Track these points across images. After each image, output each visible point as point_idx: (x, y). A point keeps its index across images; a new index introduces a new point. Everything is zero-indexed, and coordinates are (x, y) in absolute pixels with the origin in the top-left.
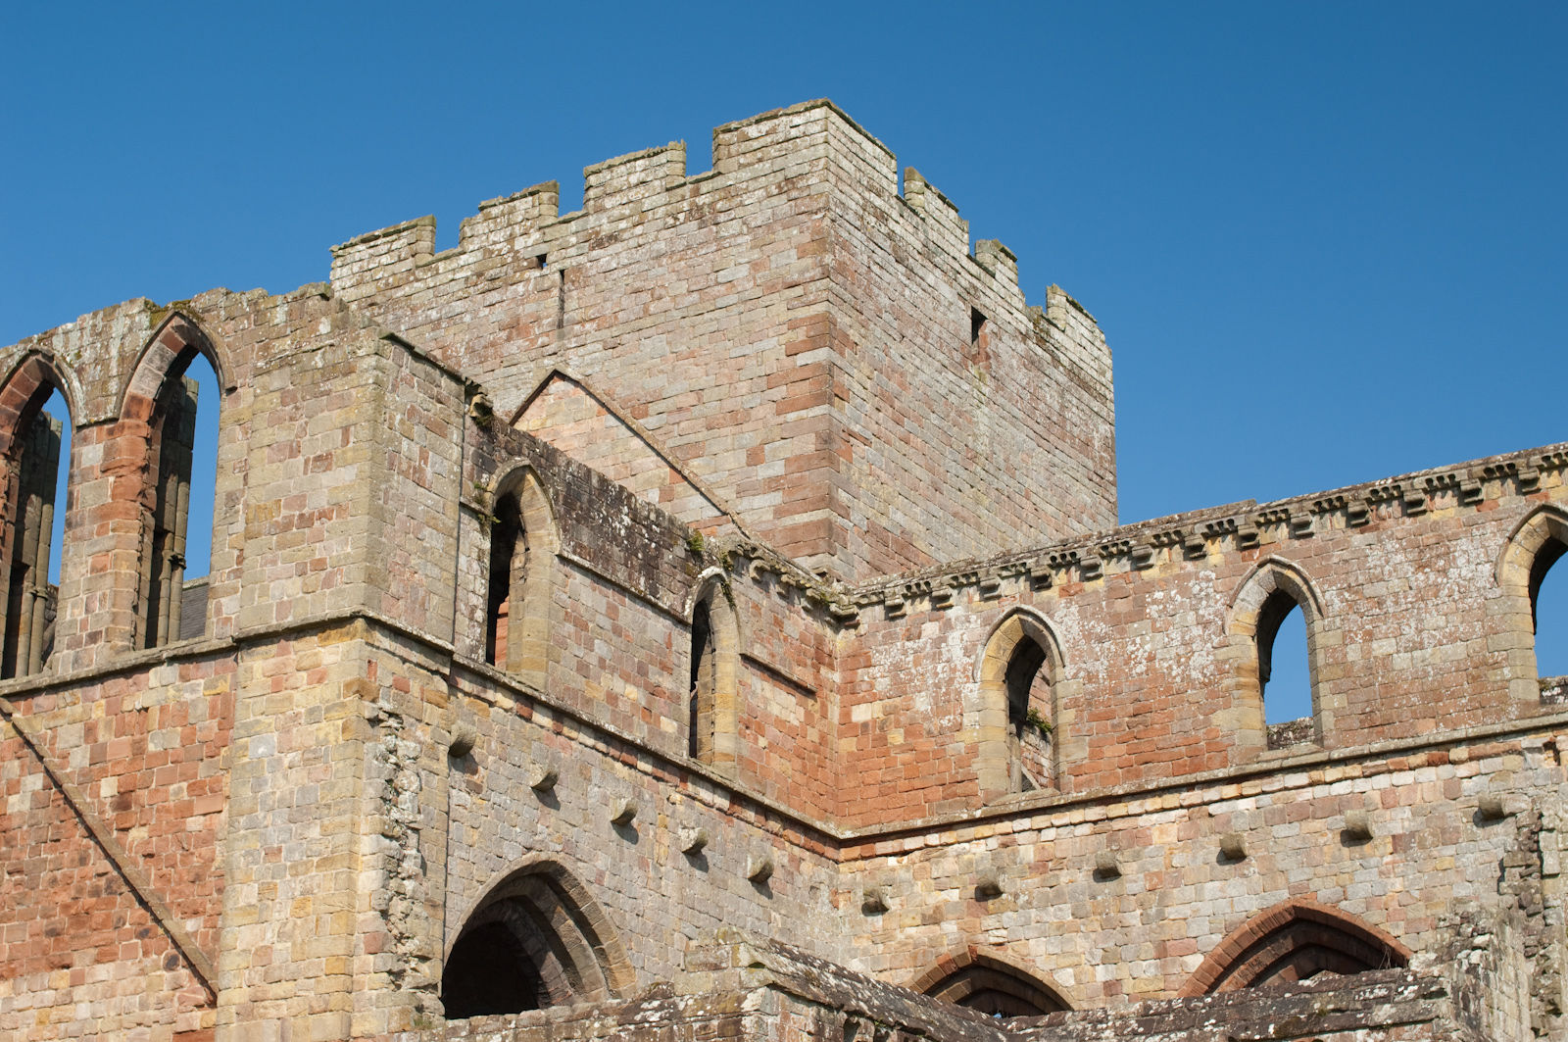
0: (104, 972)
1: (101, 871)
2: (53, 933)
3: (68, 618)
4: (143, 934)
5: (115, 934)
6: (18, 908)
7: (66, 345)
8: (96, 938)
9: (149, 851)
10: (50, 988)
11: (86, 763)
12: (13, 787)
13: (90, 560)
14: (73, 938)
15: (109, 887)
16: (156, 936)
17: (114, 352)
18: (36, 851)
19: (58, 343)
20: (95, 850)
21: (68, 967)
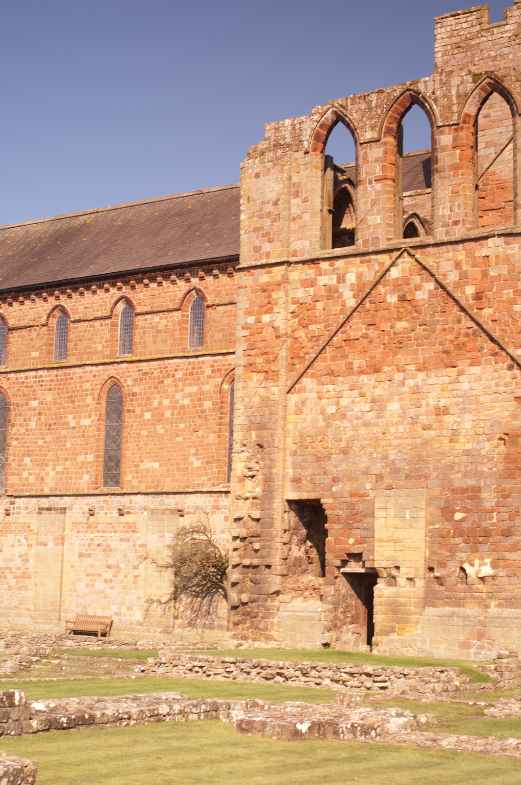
0: (475, 370)
1: (469, 326)
2: (446, 352)
3: (441, 213)
4: (495, 354)
5: (480, 354)
6: (426, 341)
7: (426, 87)
8: (469, 355)
9: (494, 319)
10: (446, 376)
11: (457, 278)
12: (418, 288)
13: (450, 188)
14: (457, 355)
15: (474, 334)
16: (501, 355)
17: (454, 92)
18: (432, 316)
19: (421, 87)
20: (465, 317)
21: (455, 367)
